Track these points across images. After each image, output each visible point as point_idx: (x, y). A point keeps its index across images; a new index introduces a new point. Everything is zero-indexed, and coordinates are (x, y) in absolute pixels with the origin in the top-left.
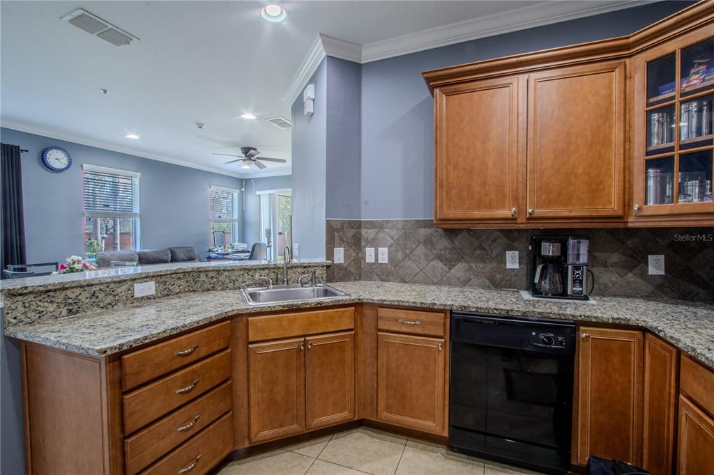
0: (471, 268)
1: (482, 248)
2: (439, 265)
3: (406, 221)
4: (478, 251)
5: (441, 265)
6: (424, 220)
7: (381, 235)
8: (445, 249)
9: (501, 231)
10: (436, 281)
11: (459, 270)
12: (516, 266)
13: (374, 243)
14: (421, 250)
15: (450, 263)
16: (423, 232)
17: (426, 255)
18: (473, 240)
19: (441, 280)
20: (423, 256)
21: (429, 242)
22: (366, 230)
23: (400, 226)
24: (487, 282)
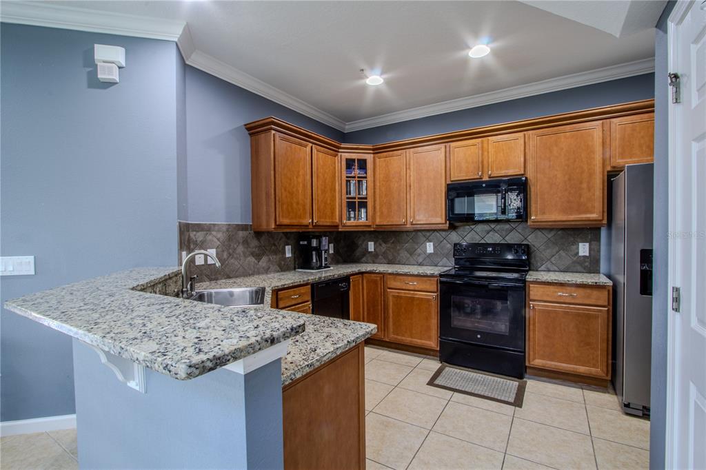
0: (270, 259)
1: (275, 245)
2: (252, 260)
3: (229, 225)
4: (273, 247)
5: (253, 259)
6: (242, 225)
7: (209, 237)
8: (256, 247)
9: (283, 233)
10: (251, 272)
11: (264, 262)
12: (290, 255)
13: (203, 245)
14: (240, 249)
15: (258, 257)
16: (241, 234)
17: (244, 253)
18: (271, 239)
19: (254, 271)
20: (242, 254)
21: (245, 242)
22: (194, 233)
23: (224, 229)
24: (278, 268)
